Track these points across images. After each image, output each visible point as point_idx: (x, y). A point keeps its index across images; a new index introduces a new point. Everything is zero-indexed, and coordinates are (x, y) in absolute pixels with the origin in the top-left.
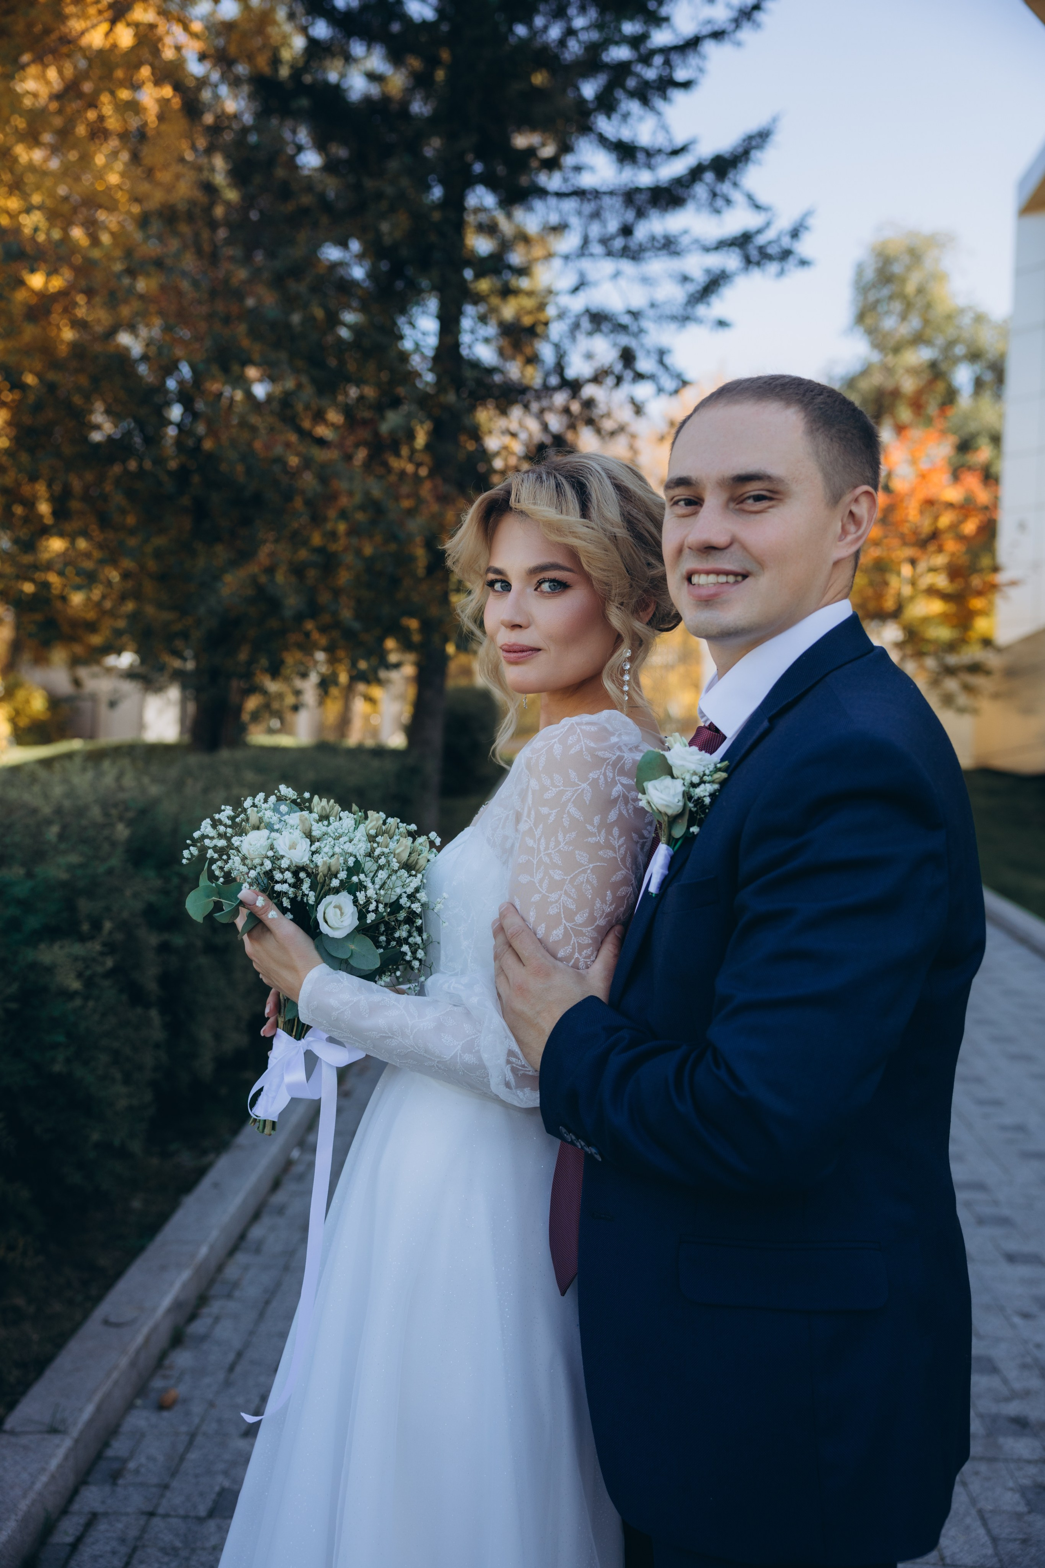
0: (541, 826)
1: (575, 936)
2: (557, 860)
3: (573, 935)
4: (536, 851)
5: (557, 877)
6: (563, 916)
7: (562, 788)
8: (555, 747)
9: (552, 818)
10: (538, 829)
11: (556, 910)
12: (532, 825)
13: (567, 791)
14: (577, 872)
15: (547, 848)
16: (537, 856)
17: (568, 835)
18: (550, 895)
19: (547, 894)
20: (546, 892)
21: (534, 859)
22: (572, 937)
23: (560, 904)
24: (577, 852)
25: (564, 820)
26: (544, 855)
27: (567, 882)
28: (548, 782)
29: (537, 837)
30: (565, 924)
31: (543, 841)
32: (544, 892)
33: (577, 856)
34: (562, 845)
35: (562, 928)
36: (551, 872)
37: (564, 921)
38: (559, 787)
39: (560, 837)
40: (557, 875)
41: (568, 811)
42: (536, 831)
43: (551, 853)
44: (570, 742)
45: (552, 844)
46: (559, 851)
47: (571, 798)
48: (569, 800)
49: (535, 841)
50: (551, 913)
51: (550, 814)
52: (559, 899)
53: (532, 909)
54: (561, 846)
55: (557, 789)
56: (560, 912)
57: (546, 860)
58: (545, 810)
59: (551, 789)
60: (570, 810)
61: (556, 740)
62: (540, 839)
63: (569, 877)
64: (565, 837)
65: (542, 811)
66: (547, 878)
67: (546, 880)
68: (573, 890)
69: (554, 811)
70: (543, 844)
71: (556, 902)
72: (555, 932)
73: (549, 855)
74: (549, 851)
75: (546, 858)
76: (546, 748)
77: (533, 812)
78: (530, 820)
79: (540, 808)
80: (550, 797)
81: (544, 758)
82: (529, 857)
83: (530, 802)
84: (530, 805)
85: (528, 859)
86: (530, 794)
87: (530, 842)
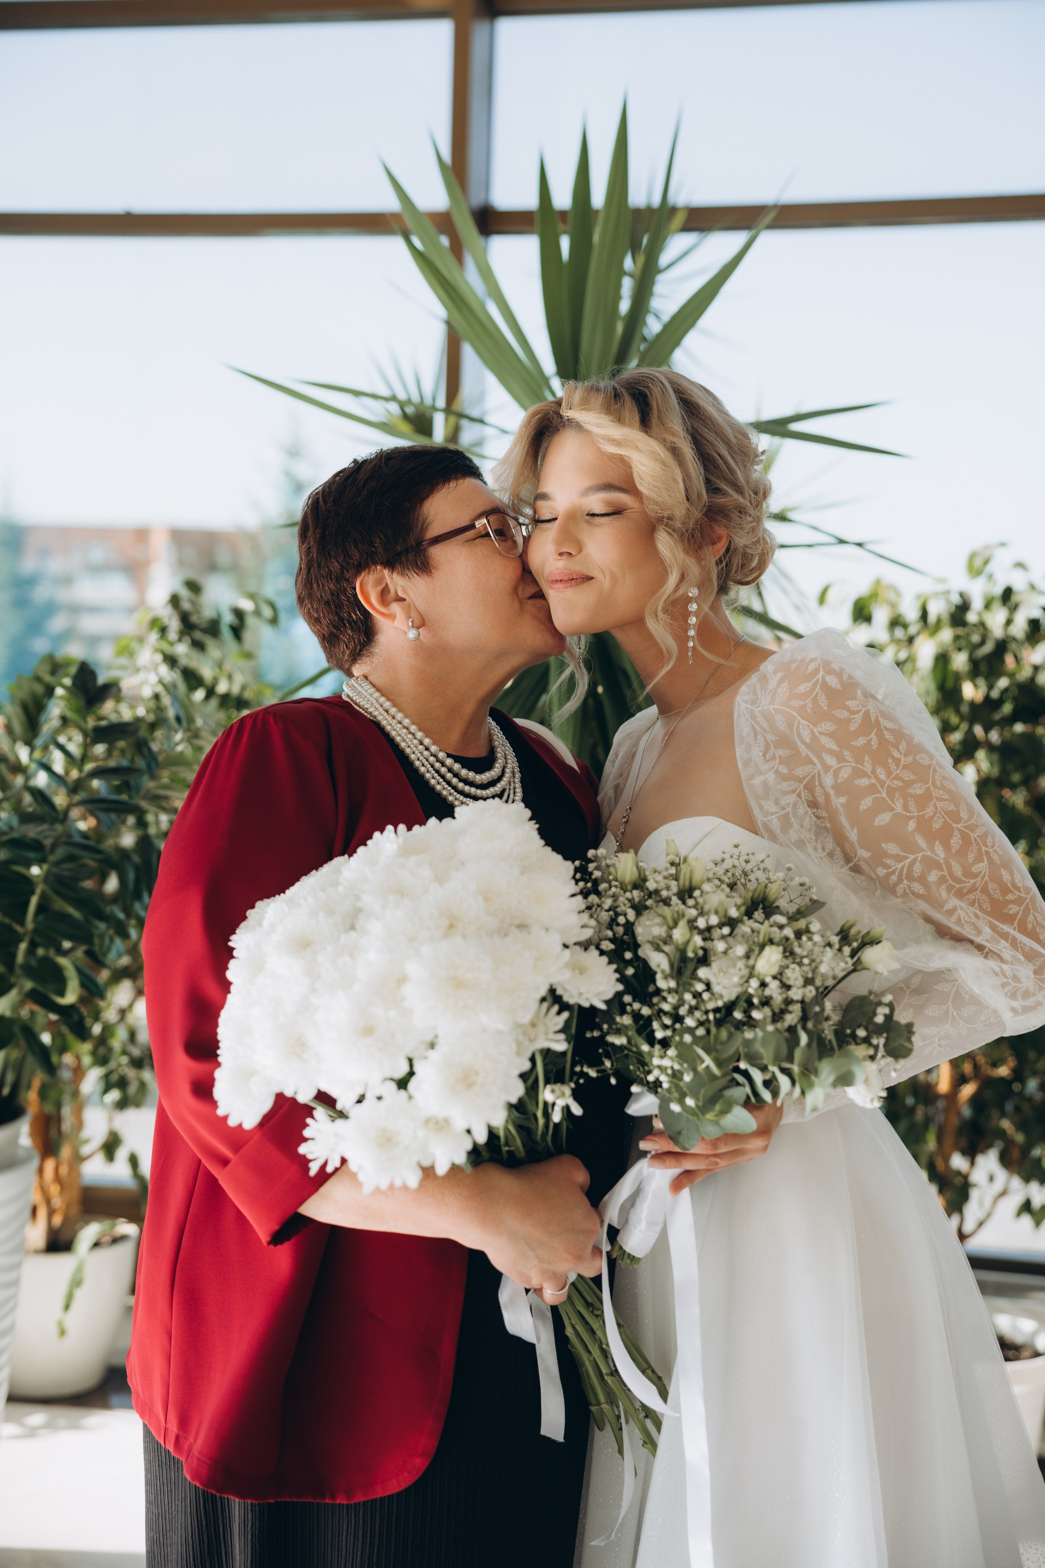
0: (867, 758)
1: (972, 832)
2: (908, 776)
3: (970, 832)
4: (878, 785)
5: (919, 792)
6: (950, 822)
7: (864, 709)
9: (874, 743)
10: (866, 764)
11: (941, 821)
12: (854, 765)
14: (931, 775)
15: (889, 773)
16: (883, 788)
17: (901, 748)
18: (925, 812)
19: (921, 813)
20: (918, 812)
21: (880, 793)
22: (969, 835)
23: (940, 812)
24: (917, 758)
25: (887, 737)
26: (891, 780)
27: (932, 789)
28: (845, 714)
29: (869, 771)
30: (957, 828)
32: (916, 814)
33: (920, 761)
34: (903, 759)
35: (956, 832)
36: (910, 791)
37: (954, 825)
39: (896, 754)
40: (918, 790)
42: (863, 766)
43: (897, 775)
45: (893, 766)
46: (905, 767)
48: (877, 716)
49: (869, 777)
50: (938, 827)
51: (870, 741)
52: (936, 808)
54: (902, 763)
56: (945, 819)
57: (897, 783)
58: (861, 741)
59: (853, 718)
60: (885, 725)
62: (874, 772)
63: (930, 784)
64: (899, 750)
65: (858, 744)
66: (909, 799)
68: (941, 792)
69: (873, 735)
70: (882, 772)
71: (935, 813)
72: (952, 841)
73: (897, 777)
74: (894, 774)
75: (895, 782)
76: (818, 686)
77: (846, 753)
78: (848, 762)
79: (852, 743)
80: (857, 726)
81: (823, 697)
82: (874, 796)
83: (834, 747)
84: (837, 749)
85: (873, 799)
86: (825, 741)
87: (864, 782)
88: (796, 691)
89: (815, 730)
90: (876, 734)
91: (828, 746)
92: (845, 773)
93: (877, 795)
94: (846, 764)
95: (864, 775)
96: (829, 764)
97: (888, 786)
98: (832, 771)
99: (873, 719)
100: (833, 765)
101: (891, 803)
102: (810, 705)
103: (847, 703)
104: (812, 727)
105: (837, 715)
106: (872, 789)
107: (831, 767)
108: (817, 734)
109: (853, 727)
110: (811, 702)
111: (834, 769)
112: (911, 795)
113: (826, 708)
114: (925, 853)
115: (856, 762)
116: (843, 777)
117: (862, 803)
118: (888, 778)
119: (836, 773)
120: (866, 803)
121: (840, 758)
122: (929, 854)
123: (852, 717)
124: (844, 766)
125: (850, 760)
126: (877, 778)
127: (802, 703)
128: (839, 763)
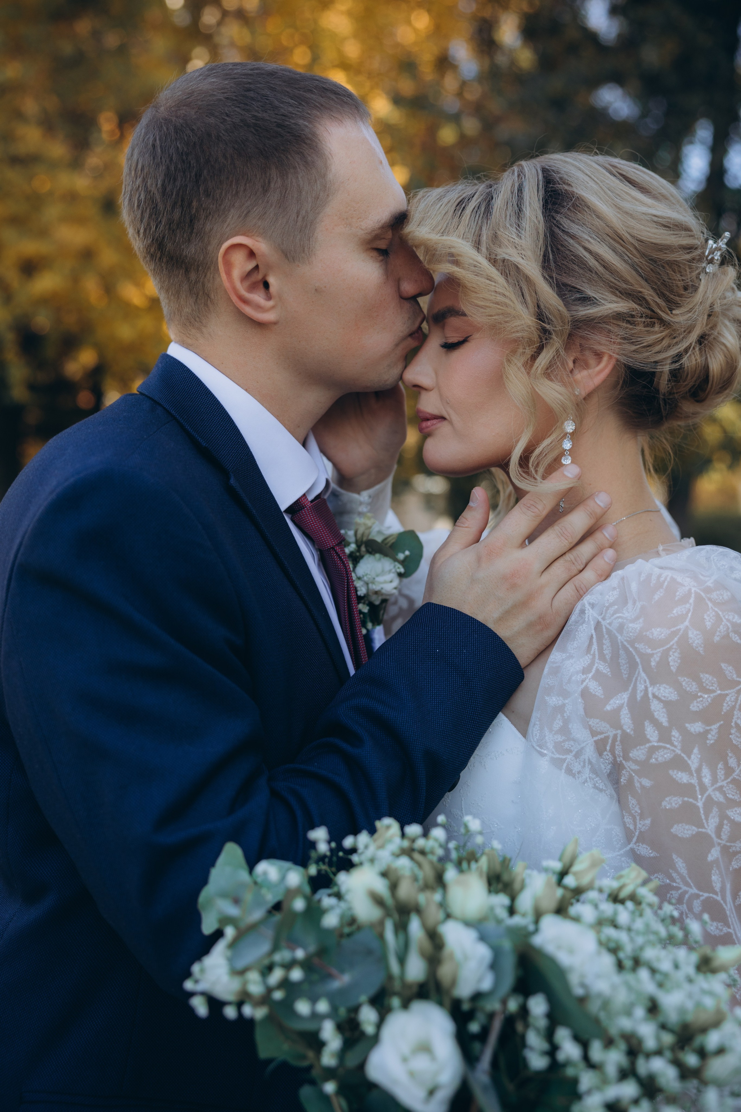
0: (696, 751)
2: (733, 794)
7: (719, 692)
8: (690, 635)
9: (712, 737)
10: (693, 756)
12: (679, 752)
13: (727, 695)
15: (715, 780)
20: (727, 842)
25: (732, 736)
26: (714, 790)
28: (692, 687)
31: (706, 772)
32: (724, 843)
34: (737, 771)
36: (729, 813)
38: (714, 691)
40: (737, 816)
41: (736, 723)
42: (689, 757)
43: (722, 787)
44: (708, 624)
45: (721, 774)
46: (734, 781)
47: (736, 704)
48: (733, 707)
49: (691, 774)
53: (713, 872)
55: (712, 695)
59: (701, 696)
60: (738, 721)
61: (687, 623)
62: (699, 771)
64: (738, 760)
65: (692, 730)
66: (725, 822)
67: (725, 827)
69: (715, 727)
73: (720, 790)
74: (719, 784)
75: (718, 794)
76: (676, 639)
77: (675, 733)
78: (672, 744)
79: (687, 725)
80: (701, 707)
81: (676, 654)
82: (686, 799)
83: (663, 719)
84: (665, 724)
85: (684, 802)
86: (656, 707)
87: (682, 777)
88: (648, 633)
89: (650, 689)
90: (721, 726)
91: (656, 714)
92: (663, 756)
93: (691, 800)
94: (668, 746)
95: (685, 767)
96: (648, 736)
97: (709, 796)
98: (647, 745)
99: (725, 708)
100: (651, 739)
101: (703, 817)
102: (657, 658)
103: (702, 676)
104: (649, 686)
105: (684, 684)
106: (688, 790)
107: (649, 741)
108: (650, 696)
109: (695, 706)
110: (659, 654)
111: (650, 744)
112: (728, 818)
113: (673, 669)
114: (715, 896)
115: (683, 750)
116: (656, 759)
117: (667, 799)
118: (712, 785)
119: (653, 750)
120: (671, 802)
121: (665, 736)
122: (719, 898)
123: (699, 694)
124: (665, 748)
125: (676, 743)
126: (700, 778)
127: (649, 651)
128: (659, 741)
